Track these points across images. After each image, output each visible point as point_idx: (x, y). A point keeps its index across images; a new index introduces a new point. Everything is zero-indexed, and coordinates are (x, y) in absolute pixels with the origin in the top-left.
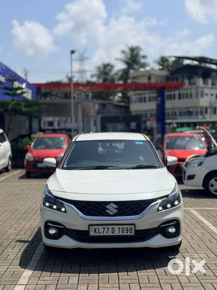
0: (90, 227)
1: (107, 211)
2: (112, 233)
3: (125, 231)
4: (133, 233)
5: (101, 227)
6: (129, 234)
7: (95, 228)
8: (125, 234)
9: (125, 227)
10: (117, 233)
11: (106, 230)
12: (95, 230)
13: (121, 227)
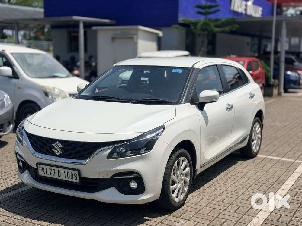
0: (39, 166)
1: (54, 150)
2: (59, 176)
3: (71, 177)
4: (77, 181)
5: (48, 168)
6: (74, 180)
7: (42, 168)
8: (70, 180)
9: (70, 171)
10: (62, 177)
11: (53, 171)
12: (43, 169)
13: (66, 171)
